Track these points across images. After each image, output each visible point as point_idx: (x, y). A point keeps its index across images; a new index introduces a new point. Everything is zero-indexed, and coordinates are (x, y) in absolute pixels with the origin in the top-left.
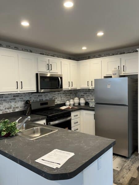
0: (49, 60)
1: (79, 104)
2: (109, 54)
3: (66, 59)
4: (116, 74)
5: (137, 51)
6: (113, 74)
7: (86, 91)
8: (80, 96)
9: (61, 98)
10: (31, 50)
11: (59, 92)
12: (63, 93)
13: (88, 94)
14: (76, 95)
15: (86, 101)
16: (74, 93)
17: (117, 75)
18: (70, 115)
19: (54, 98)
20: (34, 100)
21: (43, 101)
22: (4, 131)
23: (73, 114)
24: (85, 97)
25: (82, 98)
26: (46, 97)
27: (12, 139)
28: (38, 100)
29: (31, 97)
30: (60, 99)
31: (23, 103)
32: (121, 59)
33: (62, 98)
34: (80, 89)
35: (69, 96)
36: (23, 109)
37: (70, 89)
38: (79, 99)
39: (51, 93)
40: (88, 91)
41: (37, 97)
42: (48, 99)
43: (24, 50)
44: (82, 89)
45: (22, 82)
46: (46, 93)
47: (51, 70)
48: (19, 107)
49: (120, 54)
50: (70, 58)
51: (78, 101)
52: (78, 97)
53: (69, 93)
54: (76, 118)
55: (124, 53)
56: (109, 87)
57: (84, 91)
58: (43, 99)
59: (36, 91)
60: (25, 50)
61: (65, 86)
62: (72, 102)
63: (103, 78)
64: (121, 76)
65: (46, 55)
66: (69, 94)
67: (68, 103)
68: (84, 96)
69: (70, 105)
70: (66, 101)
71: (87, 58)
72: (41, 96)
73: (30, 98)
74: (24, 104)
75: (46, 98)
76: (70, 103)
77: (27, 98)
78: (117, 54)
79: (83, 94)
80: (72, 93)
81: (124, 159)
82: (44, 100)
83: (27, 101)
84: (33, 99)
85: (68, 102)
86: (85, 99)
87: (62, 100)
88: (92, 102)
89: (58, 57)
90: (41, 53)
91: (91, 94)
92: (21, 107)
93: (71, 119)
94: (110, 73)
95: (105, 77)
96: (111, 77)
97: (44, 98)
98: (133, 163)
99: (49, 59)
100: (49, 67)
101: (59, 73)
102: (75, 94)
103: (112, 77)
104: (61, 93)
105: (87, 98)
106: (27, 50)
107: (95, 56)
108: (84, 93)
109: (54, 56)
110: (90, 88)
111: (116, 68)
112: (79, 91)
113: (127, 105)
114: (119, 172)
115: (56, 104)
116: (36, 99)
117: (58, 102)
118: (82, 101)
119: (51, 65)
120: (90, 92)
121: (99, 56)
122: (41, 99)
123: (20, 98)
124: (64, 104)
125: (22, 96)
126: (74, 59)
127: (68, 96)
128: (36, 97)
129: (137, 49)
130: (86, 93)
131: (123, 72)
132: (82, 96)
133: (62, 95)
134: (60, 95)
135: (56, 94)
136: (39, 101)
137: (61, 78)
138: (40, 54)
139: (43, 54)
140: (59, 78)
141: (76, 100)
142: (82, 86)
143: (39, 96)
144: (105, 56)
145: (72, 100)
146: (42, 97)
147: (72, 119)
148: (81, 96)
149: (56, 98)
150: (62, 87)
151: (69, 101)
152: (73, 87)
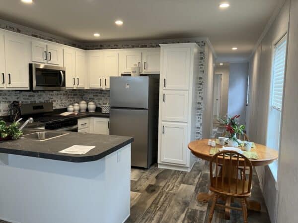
0: (47, 46)
1: (87, 110)
2: (128, 46)
3: (69, 45)
4: (135, 72)
5: (159, 46)
6: (133, 72)
7: (97, 93)
8: (88, 99)
9: (61, 101)
10: (20, 29)
11: (58, 93)
12: (64, 94)
13: (99, 97)
14: (82, 98)
15: (96, 106)
16: (80, 94)
17: (137, 73)
18: (76, 123)
19: (51, 100)
20: (23, 102)
21: (35, 103)
22: (5, 132)
23: (80, 122)
24: (96, 101)
25: (90, 101)
26: (40, 98)
27: (15, 141)
28: (29, 102)
29: (18, 96)
30: (59, 102)
31: (7, 105)
32: (142, 54)
33: (63, 102)
34: (88, 89)
35: (73, 98)
36: (8, 113)
37: (75, 88)
38: (87, 104)
39: (47, 92)
40: (100, 93)
41: (28, 97)
42: (43, 101)
43: (8, 27)
44: (91, 90)
45: (9, 74)
46: (40, 93)
47: (50, 60)
48: (2, 111)
49: (141, 47)
50: (74, 45)
51: (86, 106)
52: (85, 101)
53: (73, 94)
54: (84, 127)
55: (146, 46)
56: (128, 87)
57: (94, 93)
58: (35, 101)
59: (28, 89)
60: (10, 27)
61: (69, 84)
62: (76, 107)
63: (120, 75)
64: (141, 75)
65: (40, 38)
66: (72, 96)
67: (71, 108)
68: (93, 99)
69: (74, 111)
70: (69, 105)
71: (99, 47)
72: (33, 96)
73: (18, 98)
74: (9, 107)
75: (39, 100)
76: (73, 109)
77: (13, 98)
78: (137, 47)
79: (92, 97)
80: (76, 95)
81: (142, 171)
82: (37, 102)
83: (14, 102)
84: (22, 100)
85: (71, 106)
86: (95, 104)
87: (62, 103)
88: (105, 106)
89: (58, 42)
90: (33, 34)
91: (103, 96)
92: (4, 111)
93: (77, 128)
94: (128, 70)
95: (123, 75)
96: (130, 75)
97: (38, 99)
98: (152, 173)
99: (46, 44)
100: (47, 56)
101: (61, 65)
102: (80, 97)
103: (132, 75)
104: (61, 94)
105: (98, 102)
106: (14, 29)
107: (109, 46)
108: (94, 96)
109: (51, 41)
110: (104, 89)
111: (136, 65)
112: (87, 92)
113: (147, 108)
114: (136, 182)
115: (54, 108)
116: (26, 100)
117: (57, 106)
118: (92, 106)
119: (50, 53)
120: (102, 93)
121: (115, 46)
122: (33, 100)
123: (4, 97)
124: (66, 110)
125: (6, 94)
126: (79, 47)
127: (71, 98)
128: (26, 97)
129: (160, 45)
130: (97, 96)
131: (144, 70)
132: (92, 100)
133: (62, 97)
134: (60, 96)
135: (53, 95)
136: (30, 104)
137: (64, 72)
138: (33, 36)
139: (36, 36)
140: (61, 72)
141: (83, 105)
142: (92, 84)
143: (30, 96)
144: (123, 47)
145: (77, 104)
146: (35, 97)
147: (79, 128)
148: (90, 99)
149: (55, 101)
150: (64, 85)
151: (73, 106)
152: (78, 86)
